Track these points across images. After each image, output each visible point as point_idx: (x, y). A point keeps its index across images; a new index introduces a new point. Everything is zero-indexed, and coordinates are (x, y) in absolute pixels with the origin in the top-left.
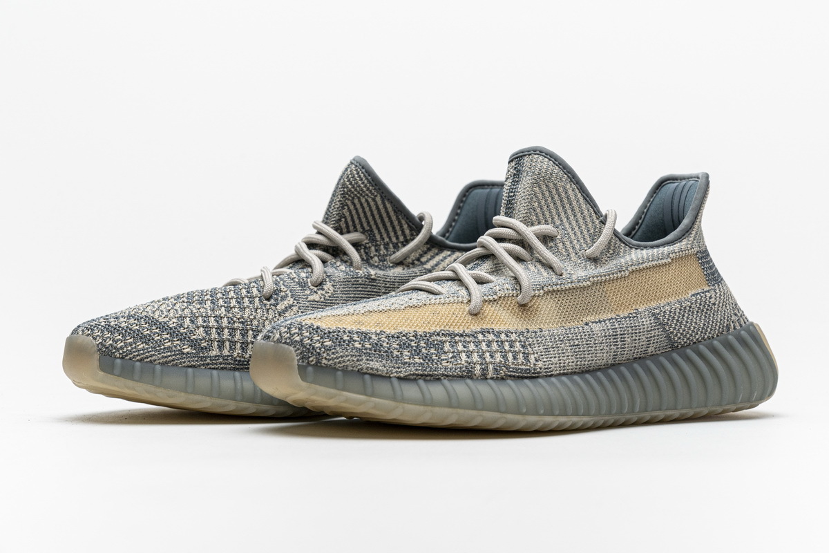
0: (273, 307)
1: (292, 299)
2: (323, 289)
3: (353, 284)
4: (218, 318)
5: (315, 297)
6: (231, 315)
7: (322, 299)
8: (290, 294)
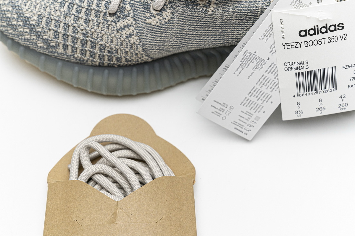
0: (114, 24)
1: (132, 20)
2: (161, 15)
3: (190, 16)
4: (67, 25)
5: (153, 21)
6: (76, 25)
7: (158, 24)
8: (132, 14)
